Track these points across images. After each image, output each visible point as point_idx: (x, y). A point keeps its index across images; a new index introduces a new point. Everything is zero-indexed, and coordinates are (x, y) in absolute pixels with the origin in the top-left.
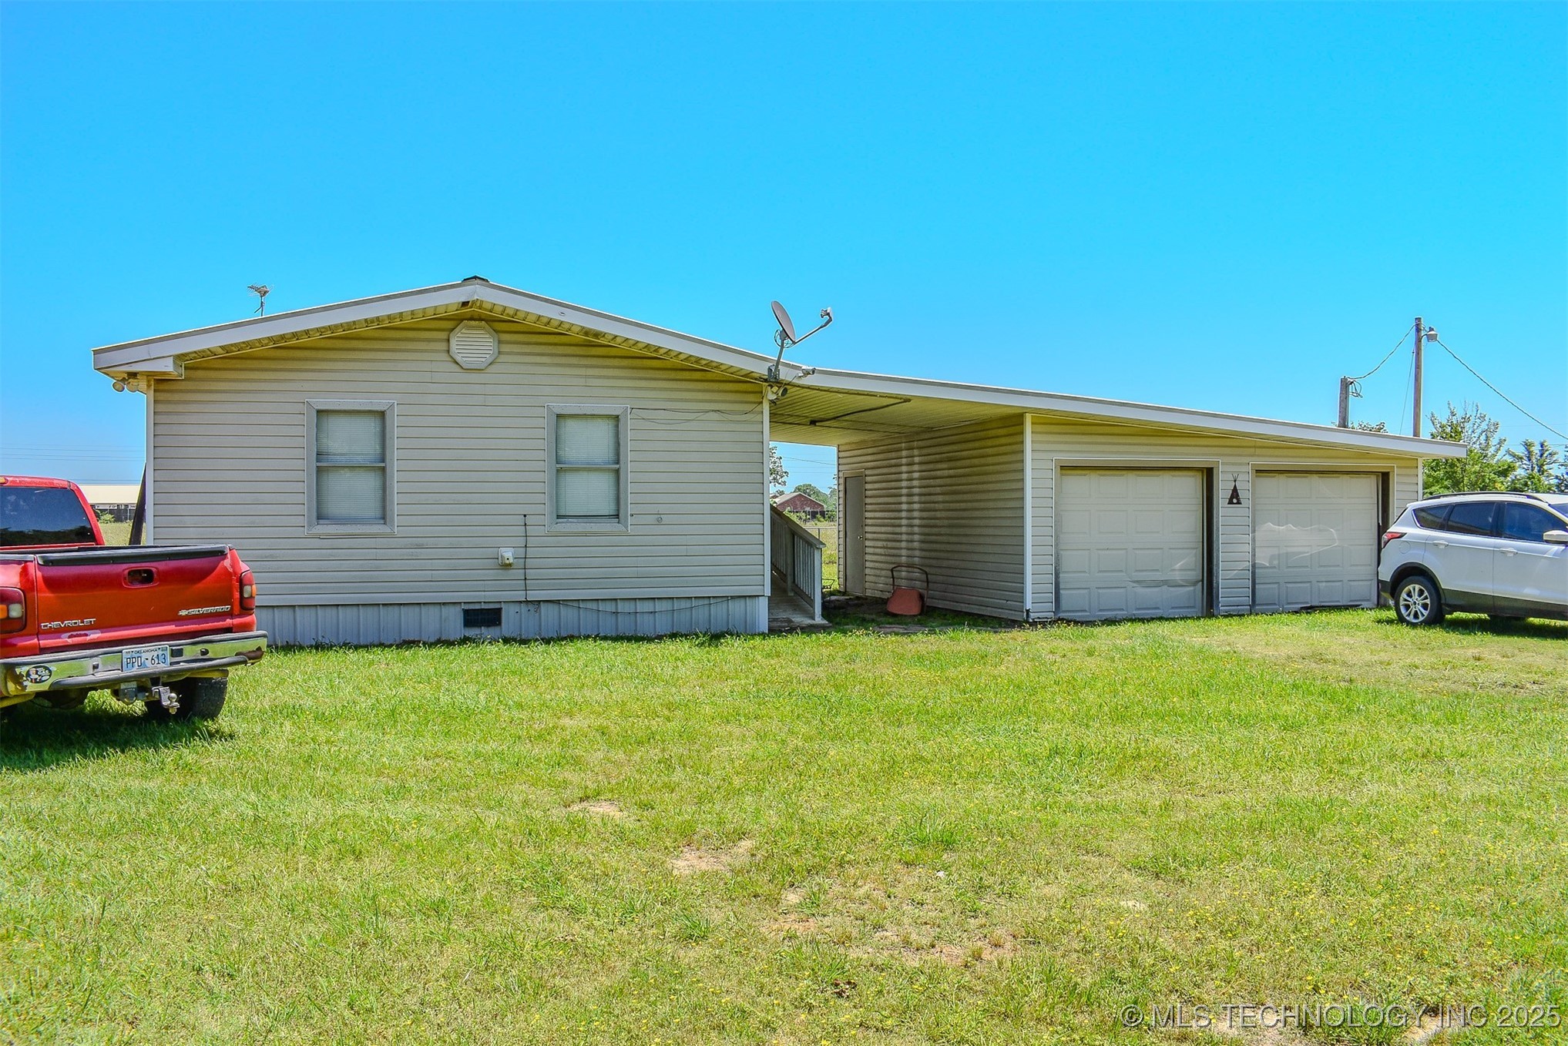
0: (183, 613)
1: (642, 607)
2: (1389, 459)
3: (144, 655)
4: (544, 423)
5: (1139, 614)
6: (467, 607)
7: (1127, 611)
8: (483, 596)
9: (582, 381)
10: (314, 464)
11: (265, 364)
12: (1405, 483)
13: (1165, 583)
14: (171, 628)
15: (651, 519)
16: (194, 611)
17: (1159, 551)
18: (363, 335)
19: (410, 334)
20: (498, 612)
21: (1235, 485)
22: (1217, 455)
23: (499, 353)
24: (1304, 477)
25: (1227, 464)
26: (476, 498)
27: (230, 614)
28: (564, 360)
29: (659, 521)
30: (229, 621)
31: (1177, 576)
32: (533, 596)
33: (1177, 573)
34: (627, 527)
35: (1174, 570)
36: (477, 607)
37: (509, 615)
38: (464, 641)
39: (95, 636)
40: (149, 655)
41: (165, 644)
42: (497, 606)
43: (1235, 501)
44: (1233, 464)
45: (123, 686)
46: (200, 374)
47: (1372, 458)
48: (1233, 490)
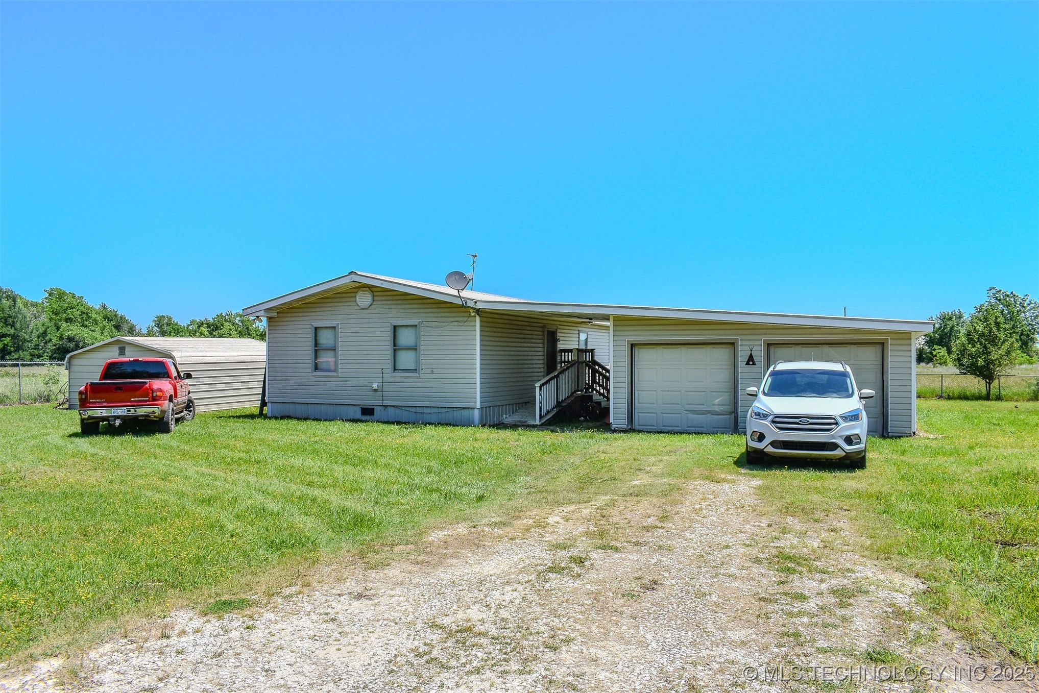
0: (132, 399)
1: (426, 410)
2: (884, 333)
3: (118, 411)
4: (389, 329)
5: (689, 430)
6: (363, 407)
7: (681, 427)
8: (369, 402)
9: (403, 311)
10: (314, 348)
11: (300, 310)
12: (896, 350)
13: (709, 412)
14: (129, 404)
15: (429, 371)
16: (136, 399)
17: (703, 393)
18: (330, 297)
19: (344, 295)
20: (373, 409)
21: (751, 353)
22: (738, 335)
23: (374, 300)
24: (818, 347)
25: (744, 340)
26: (365, 361)
27: (148, 401)
28: (397, 302)
29: (432, 372)
30: (148, 403)
31: (717, 409)
32: (386, 403)
33: (716, 406)
34: (419, 374)
35: (714, 405)
36: (366, 407)
37: (377, 411)
38: (362, 421)
39: (105, 404)
40: (120, 411)
41: (125, 408)
42: (373, 407)
43: (751, 363)
44: (750, 340)
45: (110, 419)
46: (281, 315)
47: (866, 334)
48: (750, 356)
